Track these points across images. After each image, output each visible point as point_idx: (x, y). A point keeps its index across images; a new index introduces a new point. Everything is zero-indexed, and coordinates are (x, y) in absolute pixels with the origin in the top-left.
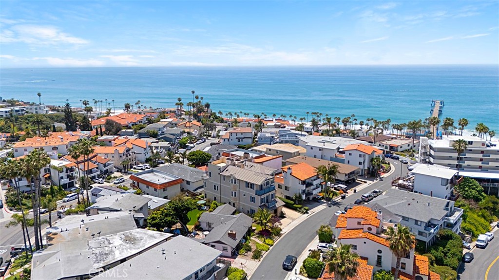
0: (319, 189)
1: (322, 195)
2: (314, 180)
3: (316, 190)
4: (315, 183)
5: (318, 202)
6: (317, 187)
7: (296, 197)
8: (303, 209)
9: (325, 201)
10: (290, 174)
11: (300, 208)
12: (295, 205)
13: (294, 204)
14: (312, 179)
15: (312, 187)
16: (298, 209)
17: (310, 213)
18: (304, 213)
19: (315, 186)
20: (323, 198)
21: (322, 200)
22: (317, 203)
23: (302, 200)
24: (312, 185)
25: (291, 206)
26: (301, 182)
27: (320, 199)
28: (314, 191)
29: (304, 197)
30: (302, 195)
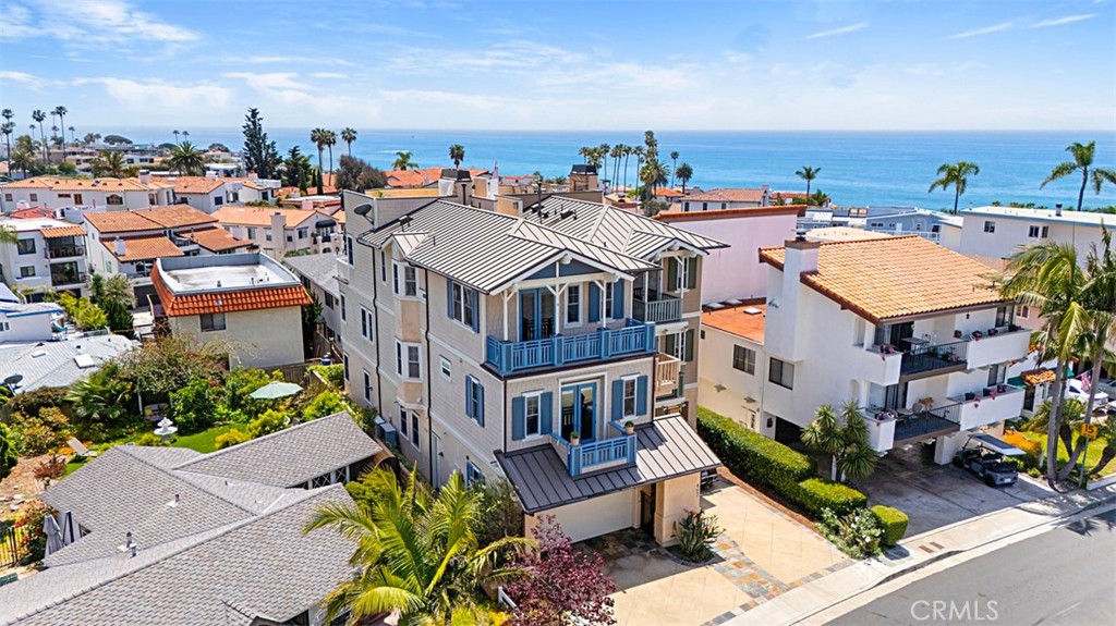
0: (1010, 404)
1: (1022, 443)
2: (977, 335)
3: (985, 402)
4: (980, 355)
5: (990, 482)
6: (995, 388)
7: (828, 431)
8: (860, 519)
9: (1042, 485)
10: (804, 279)
11: (842, 511)
12: (809, 485)
13: (804, 476)
14: (960, 323)
15: (955, 382)
16: (827, 513)
17: (916, 556)
18: (868, 553)
19: (980, 380)
20: (1030, 461)
21: (1022, 477)
22: (982, 492)
23: (866, 453)
24: (960, 364)
25: (784, 485)
26: (870, 328)
27: (1011, 467)
28: (967, 407)
29: (883, 437)
30: (872, 424)
